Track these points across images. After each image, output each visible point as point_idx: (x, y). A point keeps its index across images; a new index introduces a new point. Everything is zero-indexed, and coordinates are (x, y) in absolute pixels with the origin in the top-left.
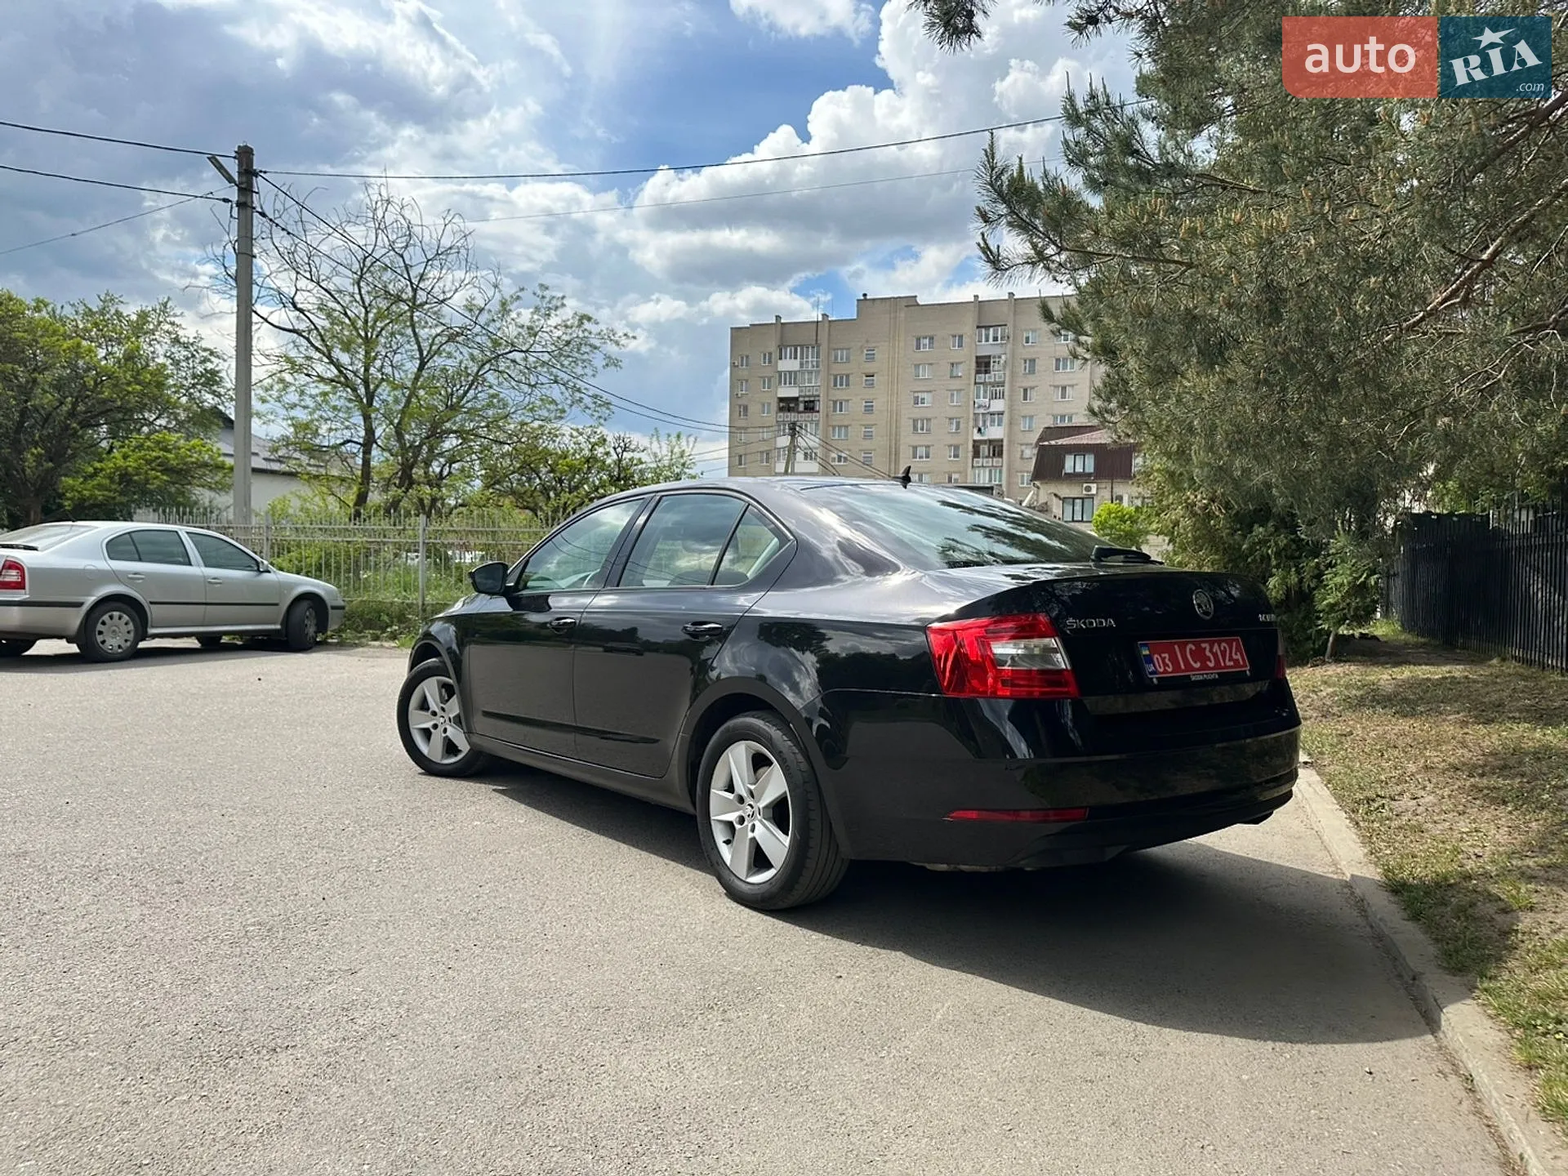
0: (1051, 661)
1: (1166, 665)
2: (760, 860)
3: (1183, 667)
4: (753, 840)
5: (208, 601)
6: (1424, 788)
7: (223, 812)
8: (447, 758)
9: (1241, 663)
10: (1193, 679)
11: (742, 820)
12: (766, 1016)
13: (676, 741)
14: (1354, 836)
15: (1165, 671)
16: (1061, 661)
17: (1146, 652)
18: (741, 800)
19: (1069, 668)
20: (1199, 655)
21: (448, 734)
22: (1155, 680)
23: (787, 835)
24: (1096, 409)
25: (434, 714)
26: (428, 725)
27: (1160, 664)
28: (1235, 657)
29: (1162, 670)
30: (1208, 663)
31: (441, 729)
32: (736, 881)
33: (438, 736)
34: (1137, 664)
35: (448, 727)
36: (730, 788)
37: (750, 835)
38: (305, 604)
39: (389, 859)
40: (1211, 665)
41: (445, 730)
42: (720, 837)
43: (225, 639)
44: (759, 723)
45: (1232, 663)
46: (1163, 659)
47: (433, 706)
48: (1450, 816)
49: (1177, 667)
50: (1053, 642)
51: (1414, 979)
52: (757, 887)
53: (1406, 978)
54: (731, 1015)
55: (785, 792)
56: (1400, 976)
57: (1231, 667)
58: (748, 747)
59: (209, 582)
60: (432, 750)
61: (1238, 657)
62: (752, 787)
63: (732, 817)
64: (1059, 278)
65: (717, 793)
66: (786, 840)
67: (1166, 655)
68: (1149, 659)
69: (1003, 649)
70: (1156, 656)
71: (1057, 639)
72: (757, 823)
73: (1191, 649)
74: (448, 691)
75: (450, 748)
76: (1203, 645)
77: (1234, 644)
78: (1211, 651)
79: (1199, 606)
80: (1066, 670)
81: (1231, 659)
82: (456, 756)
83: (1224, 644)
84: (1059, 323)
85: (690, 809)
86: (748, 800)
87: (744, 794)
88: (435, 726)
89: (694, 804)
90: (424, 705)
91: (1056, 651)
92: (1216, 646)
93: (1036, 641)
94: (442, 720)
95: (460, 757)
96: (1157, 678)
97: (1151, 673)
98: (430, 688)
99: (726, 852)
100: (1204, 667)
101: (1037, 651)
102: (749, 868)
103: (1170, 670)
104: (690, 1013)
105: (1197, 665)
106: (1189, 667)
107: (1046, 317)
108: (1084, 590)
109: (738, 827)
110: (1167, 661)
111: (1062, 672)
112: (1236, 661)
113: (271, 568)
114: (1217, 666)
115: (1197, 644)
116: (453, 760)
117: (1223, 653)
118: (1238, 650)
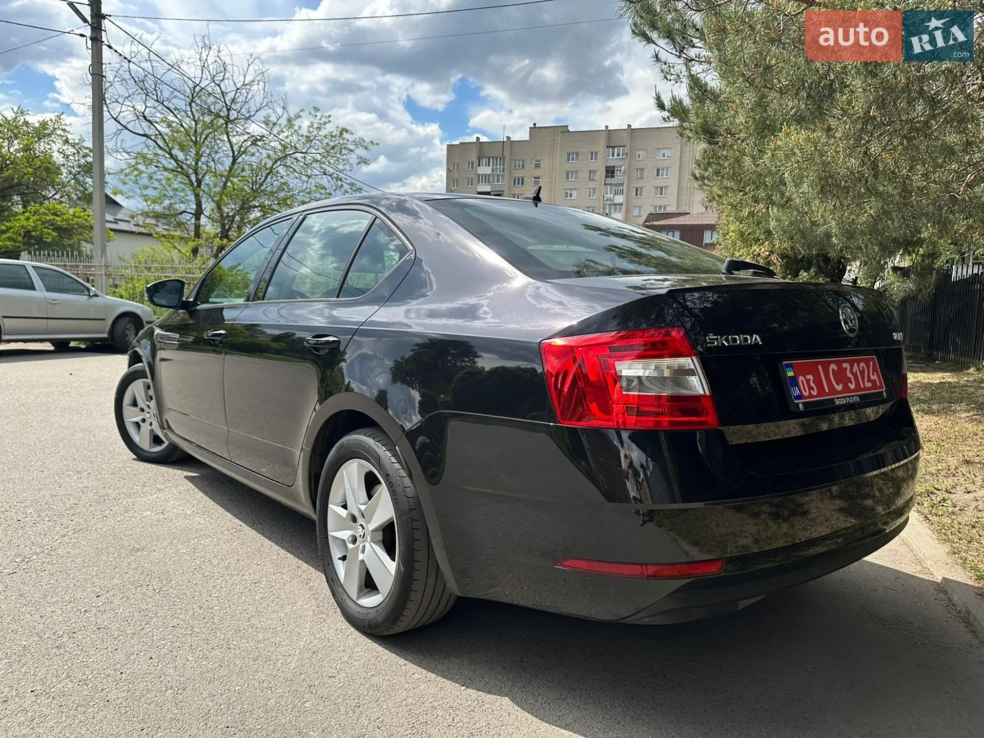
0: (686, 386)
1: (811, 388)
2: (369, 585)
3: (827, 390)
4: (364, 563)
5: (49, 316)
8: (154, 447)
9: (878, 384)
10: (837, 402)
11: (354, 539)
13: (300, 452)
15: (811, 396)
16: (698, 385)
17: (790, 374)
18: (354, 519)
19: (708, 393)
20: (841, 376)
21: (153, 427)
22: (801, 406)
23: (394, 560)
25: (142, 410)
26: (138, 419)
27: (805, 388)
28: (872, 377)
29: (807, 394)
30: (849, 384)
31: (148, 423)
32: (348, 601)
33: (145, 427)
34: (781, 387)
35: (153, 423)
36: (346, 505)
37: (361, 556)
38: (127, 319)
40: (852, 386)
41: (151, 424)
42: (336, 554)
43: (72, 344)
44: (370, 441)
45: (870, 385)
46: (808, 381)
47: (141, 404)
49: (821, 391)
50: (687, 362)
52: (367, 611)
55: (392, 518)
57: (869, 389)
58: (360, 465)
59: (50, 303)
60: (142, 439)
61: (875, 377)
62: (363, 508)
63: (345, 535)
64: (669, 77)
65: (334, 509)
66: (392, 566)
67: (810, 377)
68: (794, 381)
69: (629, 369)
70: (801, 378)
71: (694, 358)
72: (367, 545)
73: (833, 370)
75: (157, 440)
76: (845, 365)
77: (871, 363)
78: (851, 372)
79: (846, 323)
80: (704, 396)
81: (869, 380)
82: (161, 445)
83: (862, 364)
84: (669, 111)
86: (360, 520)
87: (357, 514)
88: (144, 420)
89: (315, 511)
90: (134, 402)
91: (692, 372)
92: (855, 365)
93: (667, 361)
94: (148, 415)
95: (163, 447)
96: (803, 403)
97: (796, 398)
98: (138, 388)
99: (341, 568)
100: (846, 389)
101: (667, 373)
102: (360, 590)
103: (815, 393)
105: (840, 387)
106: (833, 390)
107: (659, 106)
108: (715, 303)
109: (350, 546)
110: (812, 384)
111: (698, 398)
112: (874, 382)
113: (99, 293)
114: (858, 388)
115: (839, 364)
116: (158, 449)
117: (862, 373)
118: (875, 370)
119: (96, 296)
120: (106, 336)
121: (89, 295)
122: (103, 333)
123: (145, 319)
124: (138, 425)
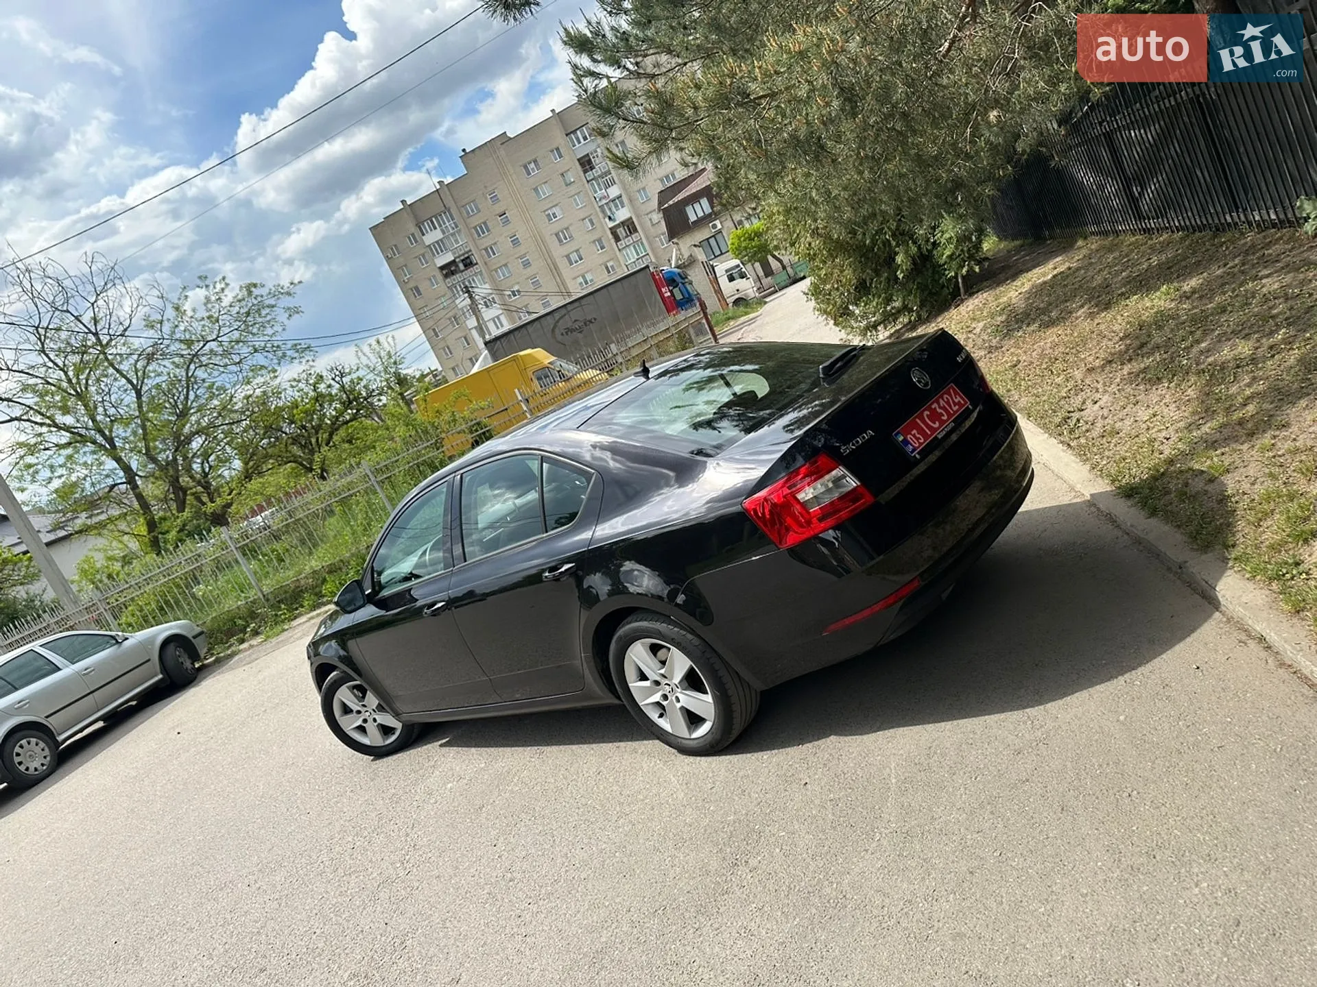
0: (845, 486)
1: (918, 439)
2: (694, 719)
3: (929, 433)
4: (682, 708)
5: (92, 689)
6: (1097, 391)
7: (246, 881)
8: (387, 739)
9: (962, 402)
10: (940, 437)
11: (665, 697)
12: (778, 850)
13: (581, 661)
14: (1073, 458)
15: (921, 444)
16: (852, 482)
17: (901, 438)
18: (657, 683)
19: (859, 484)
20: (935, 416)
21: (379, 721)
22: (917, 455)
23: (707, 693)
25: (359, 712)
26: (359, 722)
27: (914, 441)
28: (956, 401)
29: (918, 445)
30: (943, 417)
31: (370, 720)
32: (684, 741)
33: (371, 727)
34: (900, 451)
35: (376, 717)
36: (643, 677)
37: (678, 705)
38: (171, 647)
40: (945, 418)
41: (375, 720)
42: (654, 715)
44: (644, 624)
45: (957, 407)
46: (914, 436)
47: (355, 708)
49: (926, 436)
50: (836, 473)
51: (1180, 568)
52: (702, 740)
54: (753, 862)
55: (691, 665)
56: (1169, 569)
57: (958, 411)
58: (643, 644)
59: (84, 675)
60: (373, 738)
61: (959, 399)
62: (662, 671)
63: (657, 697)
65: (635, 685)
66: (708, 698)
67: (914, 432)
68: (906, 442)
69: (806, 494)
70: (909, 436)
71: (841, 467)
72: (678, 695)
73: (927, 415)
74: (361, 691)
75: (386, 730)
76: (933, 407)
77: (951, 390)
78: (940, 407)
79: (919, 382)
80: (858, 486)
81: (955, 404)
82: (394, 734)
83: (945, 396)
85: (617, 702)
86: (664, 681)
87: (658, 678)
88: (365, 721)
89: (619, 698)
90: (346, 710)
91: (844, 477)
92: (941, 401)
93: (827, 477)
94: (368, 714)
95: (398, 733)
96: (918, 453)
97: (912, 452)
98: (344, 695)
99: (664, 724)
100: (942, 422)
101: (830, 484)
102: (689, 728)
103: (922, 441)
104: (724, 878)
105: (937, 425)
106: (933, 430)
109: (665, 703)
110: (918, 436)
111: (855, 489)
112: (959, 403)
113: (127, 635)
114: (950, 415)
115: (929, 409)
116: (393, 738)
117: (948, 403)
118: (956, 393)
119: (127, 639)
120: (160, 676)
121: (117, 642)
122: (156, 675)
123: (190, 636)
124: (361, 729)
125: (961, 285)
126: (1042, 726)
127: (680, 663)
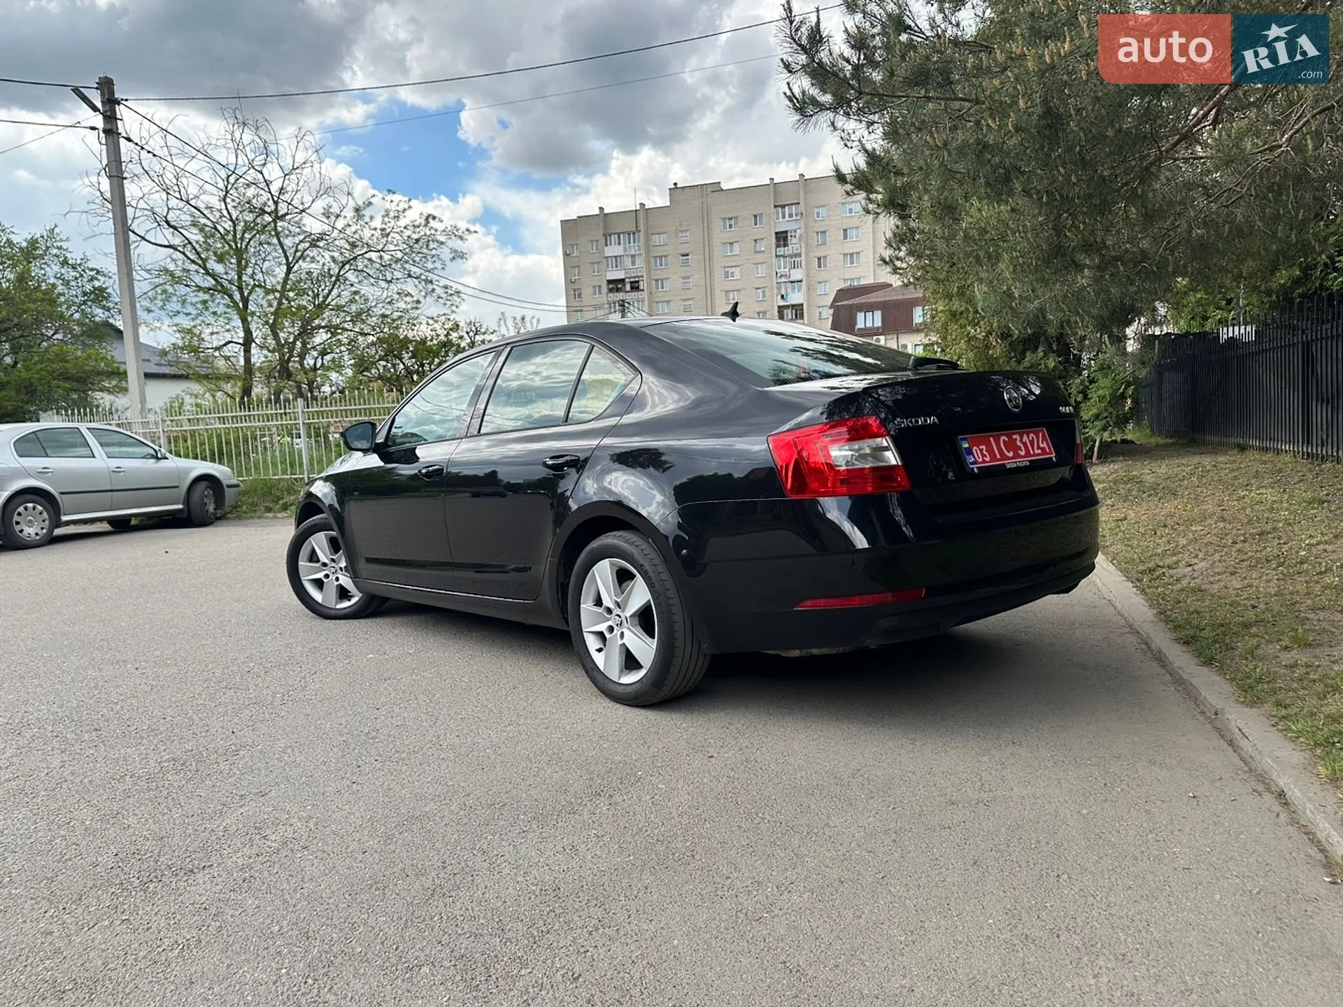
0: (882, 459)
1: (984, 456)
2: (631, 662)
3: (999, 457)
4: (624, 644)
5: (114, 488)
9: (1048, 450)
10: (1008, 466)
11: (611, 629)
12: (648, 797)
13: (545, 566)
14: (1143, 601)
15: (984, 461)
16: (892, 458)
17: (966, 445)
18: (609, 611)
19: (900, 464)
20: (1011, 445)
22: (976, 470)
23: (654, 638)
24: (887, 259)
25: (325, 565)
26: (320, 575)
27: (979, 456)
28: (1041, 445)
29: (980, 460)
30: (1020, 452)
31: (333, 578)
32: (610, 683)
33: (330, 585)
34: (958, 459)
35: (340, 576)
36: (599, 602)
37: (620, 642)
38: (203, 485)
39: (291, 693)
40: (1023, 453)
41: (337, 579)
42: (592, 643)
43: (133, 522)
45: (1040, 451)
46: (981, 451)
47: (323, 559)
48: (1224, 576)
49: (993, 458)
50: (882, 441)
51: (1216, 714)
53: (1208, 714)
54: (617, 798)
55: (649, 601)
56: (1203, 713)
57: (1039, 455)
58: (612, 564)
59: (114, 471)
60: (327, 597)
61: (1045, 445)
62: (618, 599)
63: (603, 627)
64: (849, 145)
65: (587, 606)
66: (654, 643)
67: (984, 447)
68: (969, 452)
69: (838, 451)
70: (975, 448)
71: (887, 438)
72: (625, 630)
73: (1004, 440)
74: (334, 545)
75: (343, 594)
76: (1014, 437)
77: (1041, 434)
78: (1021, 441)
79: (1010, 401)
80: (898, 466)
81: (1039, 447)
83: (1031, 435)
84: (851, 184)
85: (565, 628)
86: (617, 611)
87: (611, 606)
88: (327, 576)
89: (566, 620)
90: (313, 557)
91: (887, 449)
92: (1025, 437)
93: (867, 442)
94: (333, 570)
95: (353, 601)
96: (977, 468)
97: (972, 463)
98: (319, 541)
99: (599, 659)
100: (1017, 456)
101: (868, 451)
102: (621, 672)
103: (988, 459)
104: (580, 801)
105: (1011, 454)
106: (1004, 457)
107: (839, 180)
108: (904, 395)
109: (608, 636)
110: (985, 452)
111: (894, 466)
112: (1043, 449)
113: (168, 455)
114: (1028, 454)
115: (1009, 436)
116: (346, 604)
117: (1032, 443)
118: (1044, 439)
119: (166, 458)
120: (181, 506)
121: (157, 457)
122: (177, 503)
123: (225, 482)
124: (319, 584)
125: (1096, 449)
126: (991, 791)
127: (640, 595)
